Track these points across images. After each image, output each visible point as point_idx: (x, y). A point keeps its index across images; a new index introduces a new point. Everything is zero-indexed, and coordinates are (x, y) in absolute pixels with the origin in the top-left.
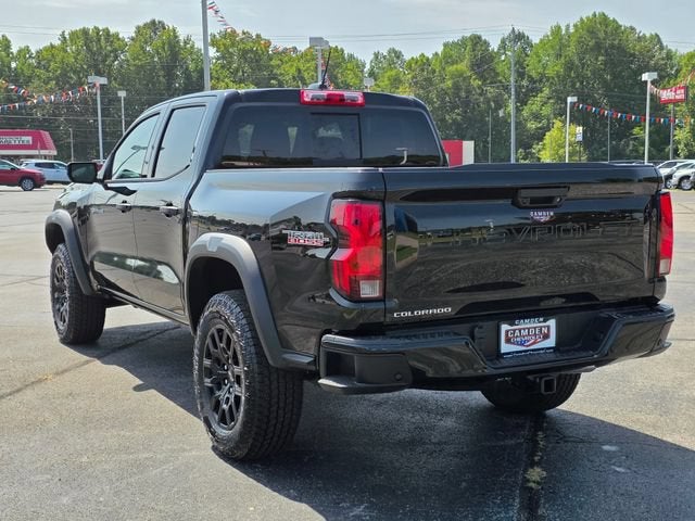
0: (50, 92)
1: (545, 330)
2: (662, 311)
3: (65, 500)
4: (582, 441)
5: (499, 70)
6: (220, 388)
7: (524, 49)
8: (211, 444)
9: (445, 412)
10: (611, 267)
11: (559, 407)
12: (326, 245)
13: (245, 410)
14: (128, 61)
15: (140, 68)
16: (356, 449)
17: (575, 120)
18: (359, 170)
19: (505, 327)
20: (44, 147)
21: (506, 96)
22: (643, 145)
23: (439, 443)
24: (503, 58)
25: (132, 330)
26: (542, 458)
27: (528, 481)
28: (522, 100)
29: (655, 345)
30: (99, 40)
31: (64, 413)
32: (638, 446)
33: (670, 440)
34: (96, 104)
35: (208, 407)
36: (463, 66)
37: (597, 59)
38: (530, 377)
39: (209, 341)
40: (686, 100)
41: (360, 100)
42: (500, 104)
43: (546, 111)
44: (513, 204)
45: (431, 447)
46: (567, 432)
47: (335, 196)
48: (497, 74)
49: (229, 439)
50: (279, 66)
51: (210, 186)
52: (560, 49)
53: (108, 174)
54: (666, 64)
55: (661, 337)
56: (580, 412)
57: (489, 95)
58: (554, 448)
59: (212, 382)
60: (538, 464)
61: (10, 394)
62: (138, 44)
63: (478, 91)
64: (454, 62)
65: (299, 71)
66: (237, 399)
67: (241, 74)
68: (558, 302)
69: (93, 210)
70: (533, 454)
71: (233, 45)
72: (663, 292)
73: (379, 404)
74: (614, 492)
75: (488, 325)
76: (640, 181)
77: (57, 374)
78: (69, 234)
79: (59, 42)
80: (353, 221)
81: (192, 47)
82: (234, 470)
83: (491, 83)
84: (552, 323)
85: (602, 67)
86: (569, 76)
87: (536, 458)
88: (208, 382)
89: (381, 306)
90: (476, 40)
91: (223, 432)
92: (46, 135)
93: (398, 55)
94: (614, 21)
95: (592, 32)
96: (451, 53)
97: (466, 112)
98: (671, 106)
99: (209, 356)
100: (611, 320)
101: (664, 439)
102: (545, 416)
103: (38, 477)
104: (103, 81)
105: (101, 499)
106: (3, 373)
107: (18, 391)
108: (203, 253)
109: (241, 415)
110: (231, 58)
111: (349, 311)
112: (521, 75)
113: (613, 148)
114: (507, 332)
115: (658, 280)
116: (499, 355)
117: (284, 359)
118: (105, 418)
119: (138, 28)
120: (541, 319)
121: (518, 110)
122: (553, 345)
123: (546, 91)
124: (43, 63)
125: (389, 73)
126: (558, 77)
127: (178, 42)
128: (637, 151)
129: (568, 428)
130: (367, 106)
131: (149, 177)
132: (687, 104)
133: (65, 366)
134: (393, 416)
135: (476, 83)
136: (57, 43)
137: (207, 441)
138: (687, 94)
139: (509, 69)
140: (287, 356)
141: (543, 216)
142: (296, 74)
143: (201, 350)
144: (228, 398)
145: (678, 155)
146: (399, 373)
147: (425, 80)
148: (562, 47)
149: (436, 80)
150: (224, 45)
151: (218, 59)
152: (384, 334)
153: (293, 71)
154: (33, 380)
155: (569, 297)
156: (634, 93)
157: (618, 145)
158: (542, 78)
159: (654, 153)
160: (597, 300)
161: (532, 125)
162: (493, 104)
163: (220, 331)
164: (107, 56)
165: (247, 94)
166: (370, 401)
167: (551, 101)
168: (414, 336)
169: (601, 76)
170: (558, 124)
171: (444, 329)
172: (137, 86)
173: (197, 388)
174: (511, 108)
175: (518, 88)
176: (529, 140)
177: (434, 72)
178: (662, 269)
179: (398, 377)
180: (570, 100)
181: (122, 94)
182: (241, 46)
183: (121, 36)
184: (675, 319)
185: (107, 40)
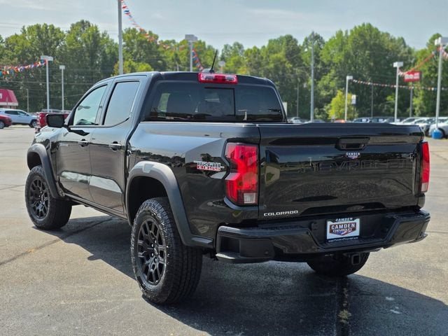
0: (14, 65)
1: (353, 225)
2: (423, 215)
3: (54, 328)
4: (371, 294)
5: (303, 58)
6: (148, 259)
7: (319, 45)
8: (142, 294)
9: (285, 275)
10: (387, 186)
11: (355, 273)
12: (222, 170)
13: (166, 273)
14: (65, 46)
15: (73, 51)
16: (233, 298)
17: (351, 91)
18: (243, 125)
19: (329, 223)
20: (10, 100)
21: (308, 75)
22: (393, 106)
23: (283, 295)
24: (306, 50)
25: (81, 221)
26: (347, 305)
27: (341, 318)
28: (318, 77)
29: (418, 235)
30: (47, 32)
31: (45, 273)
32: (405, 298)
33: (424, 294)
34: (46, 74)
35: (140, 270)
36: (281, 55)
37: (365, 52)
38: (345, 254)
39: (142, 229)
40: (420, 80)
41: (235, 80)
42: (304, 79)
43: (333, 84)
44: (336, 147)
45: (279, 297)
46: (361, 289)
47: (229, 141)
48: (302, 61)
49: (155, 291)
50: (163, 52)
51: (144, 132)
52: (342, 46)
53: (71, 122)
54: (407, 57)
55: (422, 231)
56: (368, 276)
57: (297, 74)
58: (354, 299)
59: (143, 255)
60: (346, 308)
61: (9, 261)
62: (72, 35)
63: (290, 71)
64: (275, 52)
65: (176, 55)
66: (161, 266)
67: (138, 56)
68: (360, 208)
69: (61, 144)
70: (341, 302)
71: (134, 38)
72: (423, 203)
73: (244, 270)
74: (394, 325)
75: (320, 222)
76: (410, 135)
77: (37, 248)
78: (44, 159)
79: (21, 33)
80: (240, 156)
81: (108, 38)
82: (158, 310)
83: (298, 66)
84: (357, 221)
85: (368, 57)
86: (347, 63)
87: (344, 305)
88: (140, 255)
89: (256, 209)
90: (289, 39)
91: (151, 287)
92: (11, 92)
93: (240, 47)
94: (376, 29)
95: (362, 35)
96: (273, 47)
97: (282, 84)
98: (411, 83)
99: (142, 238)
100: (393, 219)
101: (421, 293)
102: (347, 278)
103: (35, 314)
104: (50, 59)
105: (77, 328)
106: (2, 248)
107: (14, 259)
108: (140, 174)
109: (164, 275)
110: (133, 46)
111: (236, 211)
112: (317, 61)
113: (374, 108)
114: (331, 226)
115: (421, 195)
116: (325, 240)
117: (193, 241)
118: (73, 277)
119: (73, 25)
120: (351, 219)
121: (315, 84)
122: (358, 234)
123: (333, 72)
124: (10, 46)
125: (234, 58)
126: (340, 63)
127: (98, 35)
128: (389, 111)
129: (362, 286)
130: (239, 84)
131: (100, 125)
132: (421, 82)
133: (41, 243)
134: (253, 277)
135: (289, 65)
136: (20, 33)
137: (139, 291)
138: (421, 76)
139: (310, 57)
140: (196, 239)
141: (354, 155)
142: (174, 57)
143: (136, 234)
144: (154, 266)
145: (415, 114)
146: (267, 250)
147: (257, 63)
148: (343, 44)
149: (263, 62)
150: (129, 38)
151: (124, 46)
152: (258, 227)
153: (172, 55)
154: (22, 252)
155: (366, 205)
156: (388, 75)
157: (377, 106)
158: (331, 63)
159: (400, 112)
160: (384, 207)
161: (324, 93)
162: (299, 79)
163: (150, 223)
164: (51, 43)
165: (166, 75)
166: (238, 267)
167: (336, 78)
168: (276, 228)
169: (367, 63)
170: (339, 93)
171: (293, 224)
172: (71, 62)
173: (133, 259)
174: (311, 81)
175: (316, 69)
176: (322, 103)
177: (262, 58)
178: (423, 189)
179: (267, 253)
180: (348, 78)
181: (62, 67)
182: (139, 38)
183: (61, 30)
184: (431, 219)
185: (52, 33)
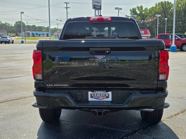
1: (107, 95)
19: (90, 93)
20: (147, 34)
30: (166, 4)
79: (155, 6)
84: (110, 93)
92: (148, 31)
114: (91, 94)
124: (150, 12)
130: (112, 21)
165: (73, 19)
171: (66, 91)
181: (166, 19)
183: (172, 3)
185: (168, 4)
